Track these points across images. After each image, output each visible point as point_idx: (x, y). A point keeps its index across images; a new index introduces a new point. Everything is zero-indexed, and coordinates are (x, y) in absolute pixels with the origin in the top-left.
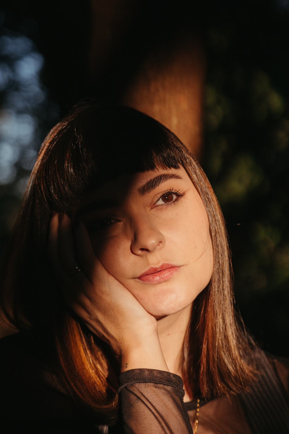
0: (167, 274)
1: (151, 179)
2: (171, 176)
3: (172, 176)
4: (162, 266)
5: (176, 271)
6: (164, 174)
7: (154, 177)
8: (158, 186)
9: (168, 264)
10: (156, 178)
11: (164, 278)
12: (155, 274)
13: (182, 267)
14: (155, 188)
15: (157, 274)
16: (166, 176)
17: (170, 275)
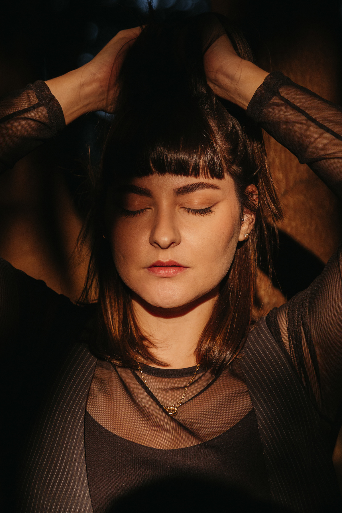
0: (171, 271)
1: (189, 184)
2: (209, 186)
3: (211, 186)
4: (170, 262)
5: (181, 271)
6: (203, 182)
7: (192, 183)
8: (193, 192)
9: (175, 262)
10: (194, 185)
11: (168, 273)
12: (161, 268)
13: (188, 269)
14: (189, 193)
15: (163, 268)
16: (205, 185)
17: (174, 273)
